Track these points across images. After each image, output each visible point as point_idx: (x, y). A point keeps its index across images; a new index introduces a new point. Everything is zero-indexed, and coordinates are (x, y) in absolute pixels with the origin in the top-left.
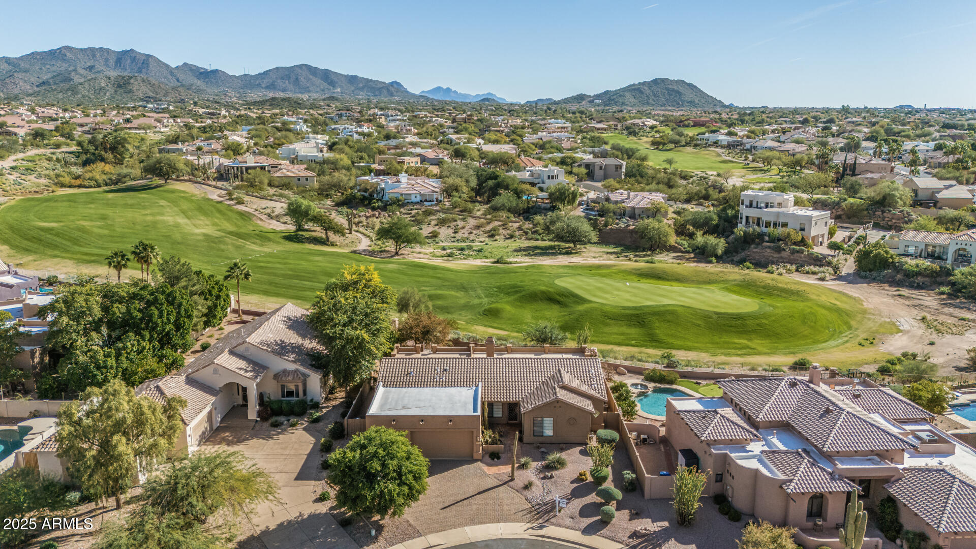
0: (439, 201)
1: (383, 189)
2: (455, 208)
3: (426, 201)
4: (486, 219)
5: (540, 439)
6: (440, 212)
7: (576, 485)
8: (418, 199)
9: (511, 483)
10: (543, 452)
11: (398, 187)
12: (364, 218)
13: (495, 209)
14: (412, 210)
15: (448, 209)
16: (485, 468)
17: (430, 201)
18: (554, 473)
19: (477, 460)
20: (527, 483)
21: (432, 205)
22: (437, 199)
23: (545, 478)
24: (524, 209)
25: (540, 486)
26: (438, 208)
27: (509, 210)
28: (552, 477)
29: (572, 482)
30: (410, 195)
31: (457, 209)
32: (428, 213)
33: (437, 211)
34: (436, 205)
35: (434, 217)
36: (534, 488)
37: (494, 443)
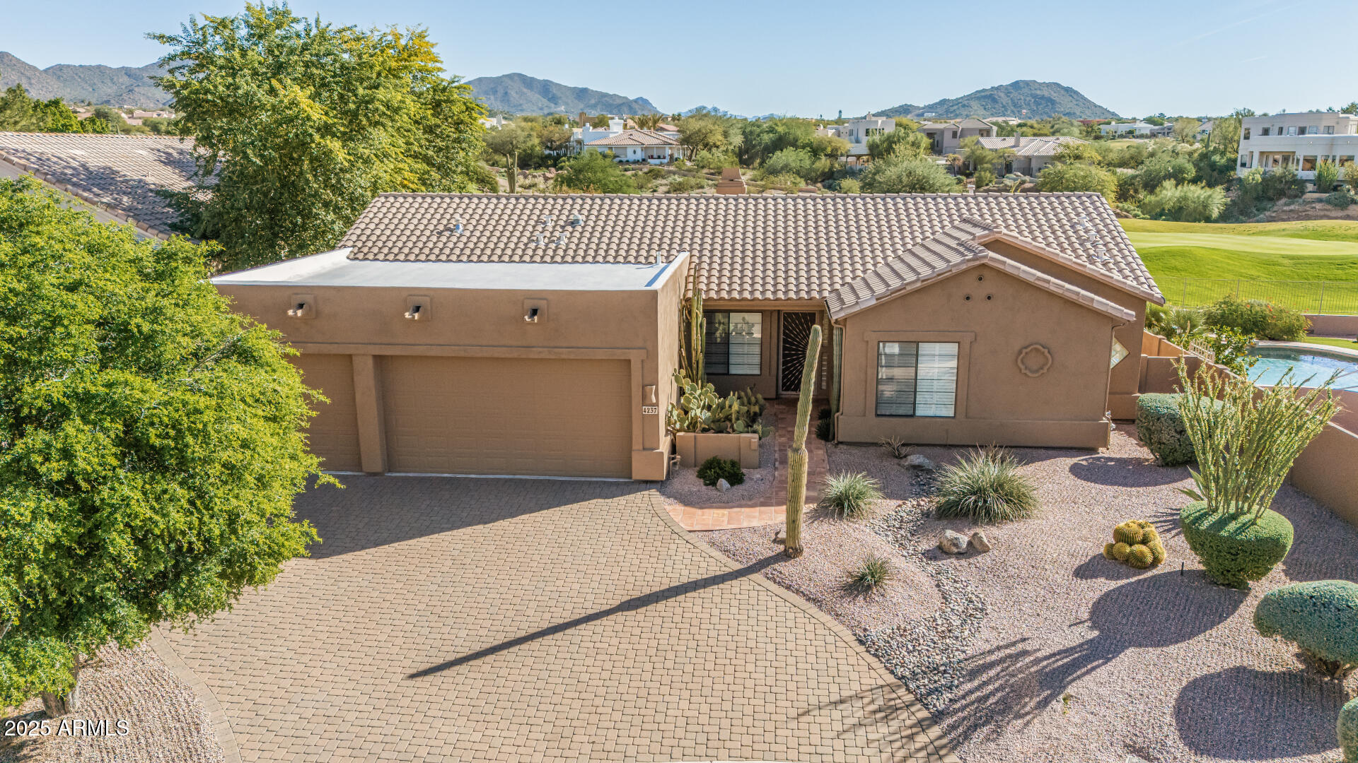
0: (673, 159)
1: (580, 142)
2: (703, 167)
3: (652, 157)
4: (756, 186)
5: (904, 428)
6: (674, 173)
7: (1104, 585)
8: (639, 156)
9: (786, 568)
10: (917, 468)
11: (606, 137)
12: (541, 179)
13: (774, 172)
14: (626, 170)
15: (689, 170)
16: (676, 512)
17: (659, 157)
18: (986, 533)
19: (648, 484)
20: (859, 567)
21: (661, 164)
22: (671, 156)
23: (941, 552)
24: (823, 174)
25: (926, 583)
26: (672, 168)
27: (798, 173)
28: (975, 549)
29: (1084, 572)
30: (624, 148)
31: (705, 171)
32: (655, 174)
33: (670, 172)
34: (669, 164)
35: (664, 182)
36: (894, 591)
37: (720, 424)
